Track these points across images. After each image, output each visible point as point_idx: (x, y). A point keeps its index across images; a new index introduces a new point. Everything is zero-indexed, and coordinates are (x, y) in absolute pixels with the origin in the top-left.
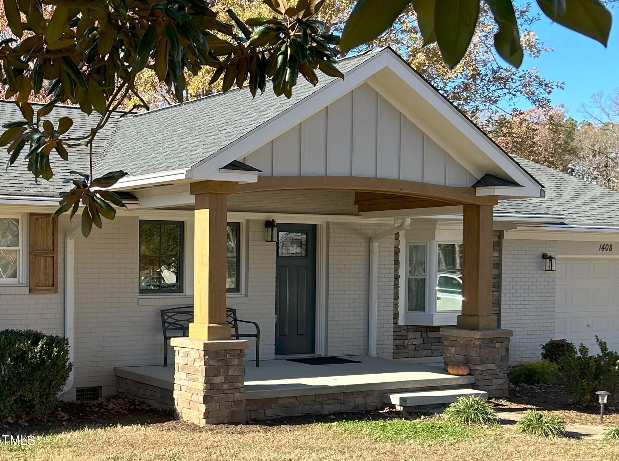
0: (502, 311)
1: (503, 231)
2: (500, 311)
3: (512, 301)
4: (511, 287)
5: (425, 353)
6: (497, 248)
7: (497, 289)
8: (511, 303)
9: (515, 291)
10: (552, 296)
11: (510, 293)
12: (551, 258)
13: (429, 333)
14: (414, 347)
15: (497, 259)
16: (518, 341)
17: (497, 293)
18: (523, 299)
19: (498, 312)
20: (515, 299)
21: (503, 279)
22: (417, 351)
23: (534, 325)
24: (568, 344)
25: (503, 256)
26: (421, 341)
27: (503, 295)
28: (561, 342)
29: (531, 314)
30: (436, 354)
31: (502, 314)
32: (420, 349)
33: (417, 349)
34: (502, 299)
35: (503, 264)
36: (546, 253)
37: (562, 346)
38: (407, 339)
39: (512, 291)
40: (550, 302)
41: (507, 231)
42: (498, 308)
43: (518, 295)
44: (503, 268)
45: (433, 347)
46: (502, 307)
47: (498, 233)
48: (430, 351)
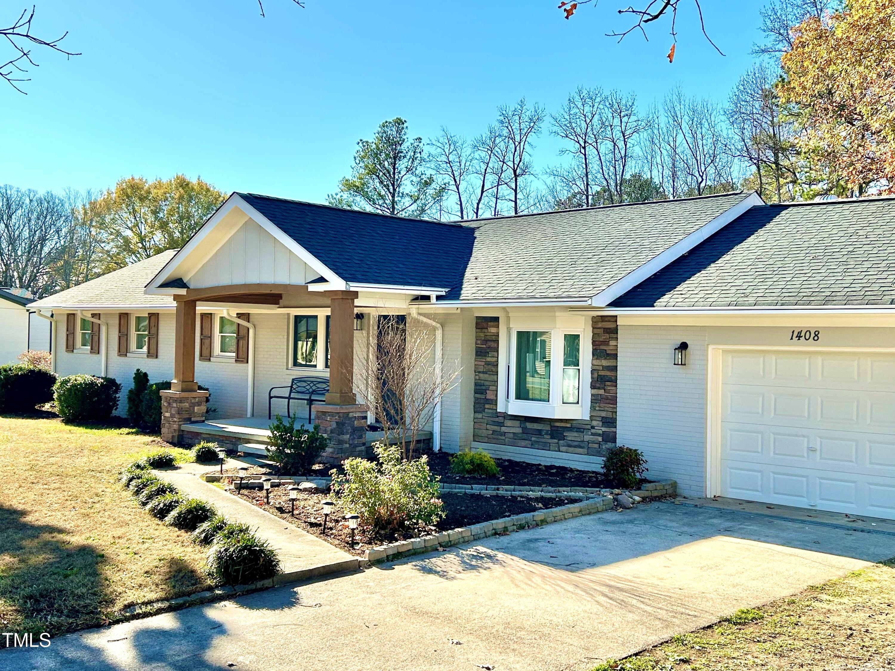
0: (618, 409)
3: (633, 399)
4: (631, 382)
5: (524, 443)
7: (612, 384)
8: (631, 401)
9: (637, 387)
10: (699, 398)
11: (630, 389)
14: (512, 435)
17: (614, 388)
18: (650, 398)
19: (613, 410)
20: (638, 396)
21: (619, 372)
22: (516, 441)
25: (619, 345)
26: (519, 430)
27: (618, 391)
29: (662, 417)
30: (536, 446)
31: (618, 414)
32: (518, 438)
33: (516, 438)
34: (619, 395)
36: (683, 342)
38: (504, 426)
39: (633, 387)
42: (614, 406)
43: (642, 392)
44: (619, 359)
45: (533, 439)
46: (618, 405)
48: (530, 442)
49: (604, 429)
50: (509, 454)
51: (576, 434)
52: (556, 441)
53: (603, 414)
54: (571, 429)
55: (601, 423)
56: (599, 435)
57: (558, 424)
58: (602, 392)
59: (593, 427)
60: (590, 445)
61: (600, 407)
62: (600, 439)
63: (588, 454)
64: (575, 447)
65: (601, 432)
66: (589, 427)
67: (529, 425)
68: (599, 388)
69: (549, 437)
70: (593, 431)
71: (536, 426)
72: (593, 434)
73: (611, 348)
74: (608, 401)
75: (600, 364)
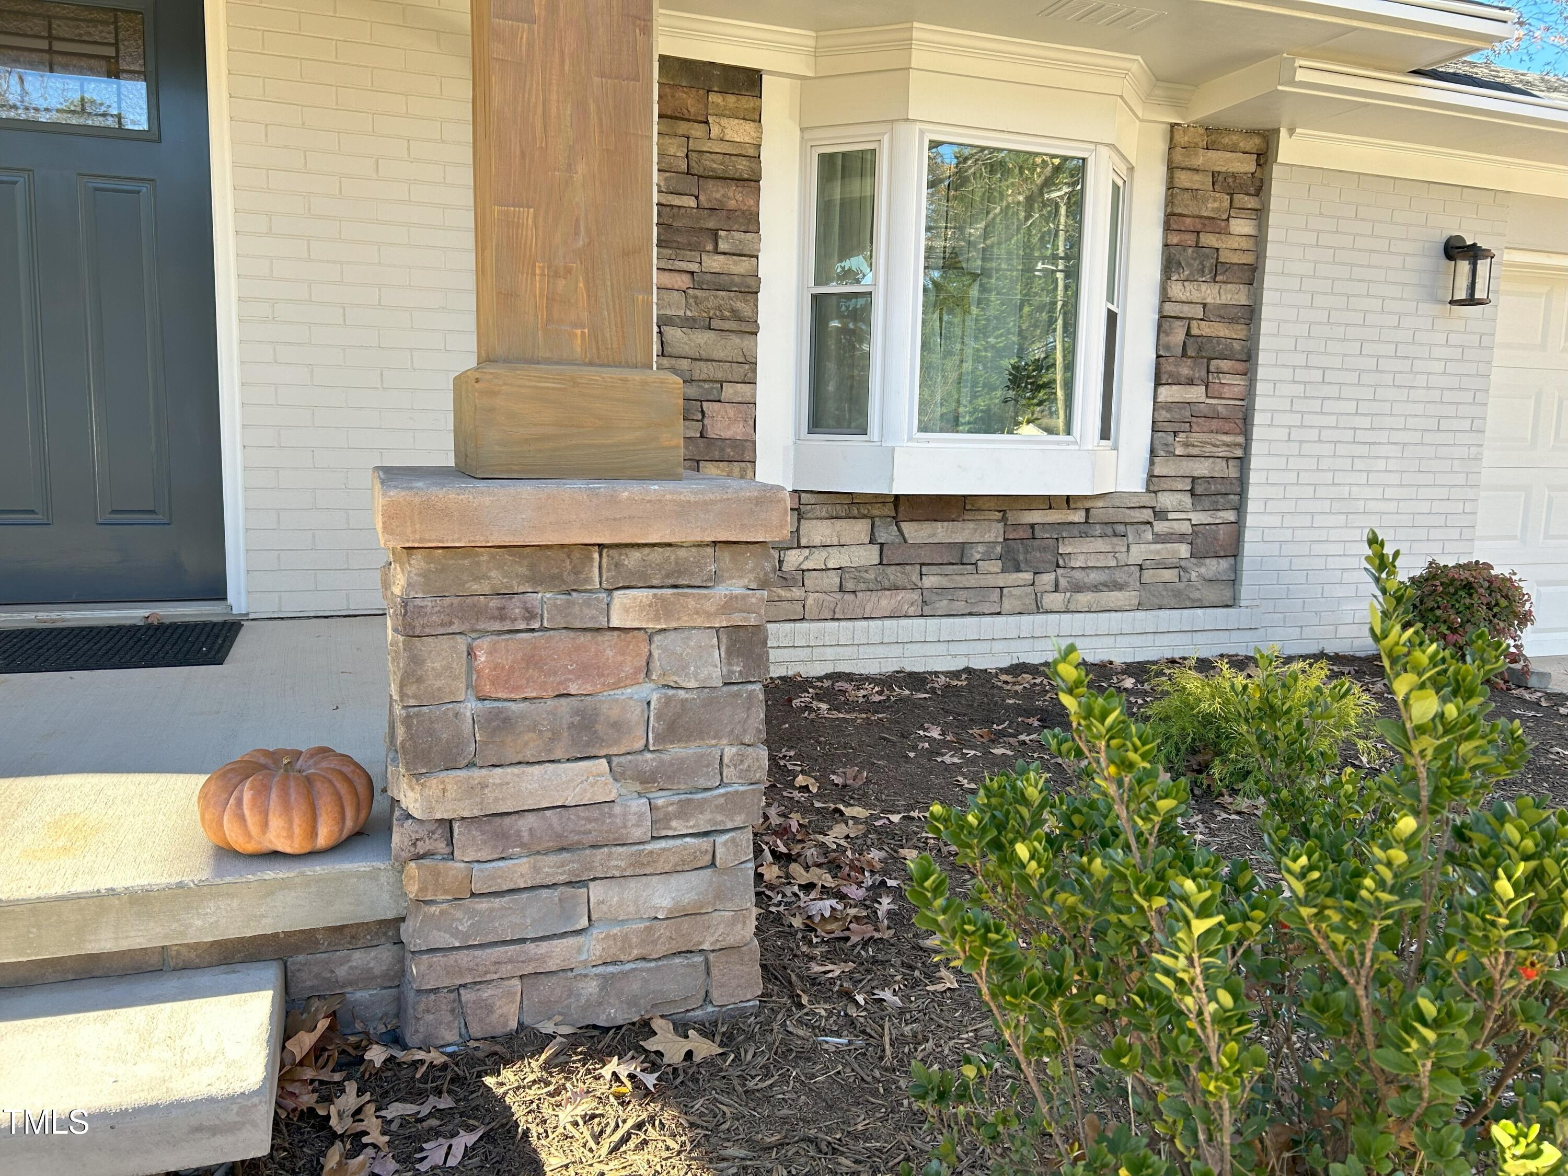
0: (1255, 448)
1: (1277, 131)
2: (1247, 447)
3: (1303, 413)
4: (1300, 359)
5: (887, 602)
6: (1251, 202)
7: (1240, 366)
8: (1295, 419)
9: (1316, 375)
10: (1474, 403)
11: (1294, 382)
12: (1473, 253)
13: (906, 527)
14: (834, 579)
15: (1245, 244)
16: (1319, 563)
17: (1239, 381)
18: (1351, 407)
19: (1239, 453)
20: (1316, 405)
21: (1266, 327)
22: (849, 597)
23: (1392, 507)
24: (1491, 580)
25: (1272, 234)
26: (871, 555)
27: (1260, 388)
28: (1465, 575)
29: (1381, 465)
30: (943, 605)
31: (1255, 463)
32: (862, 586)
33: (850, 585)
34: (1259, 403)
35: (1270, 265)
36: (1460, 238)
37: (1469, 587)
38: (799, 547)
39: (1301, 375)
40: (1466, 425)
41: (1291, 131)
42: (1240, 439)
43: (1327, 391)
44: (1268, 281)
45: (928, 582)
46: (1257, 433)
47: (1254, 143)
48: (916, 596)
49: (1198, 518)
50: (830, 653)
51: (1100, 545)
52: (1027, 576)
53: (1201, 468)
54: (1085, 529)
55: (1187, 499)
56: (1181, 538)
57: (1035, 517)
58: (1196, 393)
59: (1160, 515)
60: (1148, 576)
61: (1186, 445)
62: (1184, 550)
63: (1140, 607)
64: (1096, 588)
65: (1186, 528)
66: (1147, 515)
67: (915, 532)
68: (1191, 382)
69: (996, 566)
70: (1160, 527)
71: (941, 532)
72: (1160, 539)
73: (1235, 243)
74: (1215, 424)
75: (1196, 296)
